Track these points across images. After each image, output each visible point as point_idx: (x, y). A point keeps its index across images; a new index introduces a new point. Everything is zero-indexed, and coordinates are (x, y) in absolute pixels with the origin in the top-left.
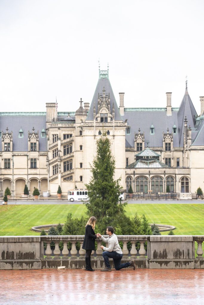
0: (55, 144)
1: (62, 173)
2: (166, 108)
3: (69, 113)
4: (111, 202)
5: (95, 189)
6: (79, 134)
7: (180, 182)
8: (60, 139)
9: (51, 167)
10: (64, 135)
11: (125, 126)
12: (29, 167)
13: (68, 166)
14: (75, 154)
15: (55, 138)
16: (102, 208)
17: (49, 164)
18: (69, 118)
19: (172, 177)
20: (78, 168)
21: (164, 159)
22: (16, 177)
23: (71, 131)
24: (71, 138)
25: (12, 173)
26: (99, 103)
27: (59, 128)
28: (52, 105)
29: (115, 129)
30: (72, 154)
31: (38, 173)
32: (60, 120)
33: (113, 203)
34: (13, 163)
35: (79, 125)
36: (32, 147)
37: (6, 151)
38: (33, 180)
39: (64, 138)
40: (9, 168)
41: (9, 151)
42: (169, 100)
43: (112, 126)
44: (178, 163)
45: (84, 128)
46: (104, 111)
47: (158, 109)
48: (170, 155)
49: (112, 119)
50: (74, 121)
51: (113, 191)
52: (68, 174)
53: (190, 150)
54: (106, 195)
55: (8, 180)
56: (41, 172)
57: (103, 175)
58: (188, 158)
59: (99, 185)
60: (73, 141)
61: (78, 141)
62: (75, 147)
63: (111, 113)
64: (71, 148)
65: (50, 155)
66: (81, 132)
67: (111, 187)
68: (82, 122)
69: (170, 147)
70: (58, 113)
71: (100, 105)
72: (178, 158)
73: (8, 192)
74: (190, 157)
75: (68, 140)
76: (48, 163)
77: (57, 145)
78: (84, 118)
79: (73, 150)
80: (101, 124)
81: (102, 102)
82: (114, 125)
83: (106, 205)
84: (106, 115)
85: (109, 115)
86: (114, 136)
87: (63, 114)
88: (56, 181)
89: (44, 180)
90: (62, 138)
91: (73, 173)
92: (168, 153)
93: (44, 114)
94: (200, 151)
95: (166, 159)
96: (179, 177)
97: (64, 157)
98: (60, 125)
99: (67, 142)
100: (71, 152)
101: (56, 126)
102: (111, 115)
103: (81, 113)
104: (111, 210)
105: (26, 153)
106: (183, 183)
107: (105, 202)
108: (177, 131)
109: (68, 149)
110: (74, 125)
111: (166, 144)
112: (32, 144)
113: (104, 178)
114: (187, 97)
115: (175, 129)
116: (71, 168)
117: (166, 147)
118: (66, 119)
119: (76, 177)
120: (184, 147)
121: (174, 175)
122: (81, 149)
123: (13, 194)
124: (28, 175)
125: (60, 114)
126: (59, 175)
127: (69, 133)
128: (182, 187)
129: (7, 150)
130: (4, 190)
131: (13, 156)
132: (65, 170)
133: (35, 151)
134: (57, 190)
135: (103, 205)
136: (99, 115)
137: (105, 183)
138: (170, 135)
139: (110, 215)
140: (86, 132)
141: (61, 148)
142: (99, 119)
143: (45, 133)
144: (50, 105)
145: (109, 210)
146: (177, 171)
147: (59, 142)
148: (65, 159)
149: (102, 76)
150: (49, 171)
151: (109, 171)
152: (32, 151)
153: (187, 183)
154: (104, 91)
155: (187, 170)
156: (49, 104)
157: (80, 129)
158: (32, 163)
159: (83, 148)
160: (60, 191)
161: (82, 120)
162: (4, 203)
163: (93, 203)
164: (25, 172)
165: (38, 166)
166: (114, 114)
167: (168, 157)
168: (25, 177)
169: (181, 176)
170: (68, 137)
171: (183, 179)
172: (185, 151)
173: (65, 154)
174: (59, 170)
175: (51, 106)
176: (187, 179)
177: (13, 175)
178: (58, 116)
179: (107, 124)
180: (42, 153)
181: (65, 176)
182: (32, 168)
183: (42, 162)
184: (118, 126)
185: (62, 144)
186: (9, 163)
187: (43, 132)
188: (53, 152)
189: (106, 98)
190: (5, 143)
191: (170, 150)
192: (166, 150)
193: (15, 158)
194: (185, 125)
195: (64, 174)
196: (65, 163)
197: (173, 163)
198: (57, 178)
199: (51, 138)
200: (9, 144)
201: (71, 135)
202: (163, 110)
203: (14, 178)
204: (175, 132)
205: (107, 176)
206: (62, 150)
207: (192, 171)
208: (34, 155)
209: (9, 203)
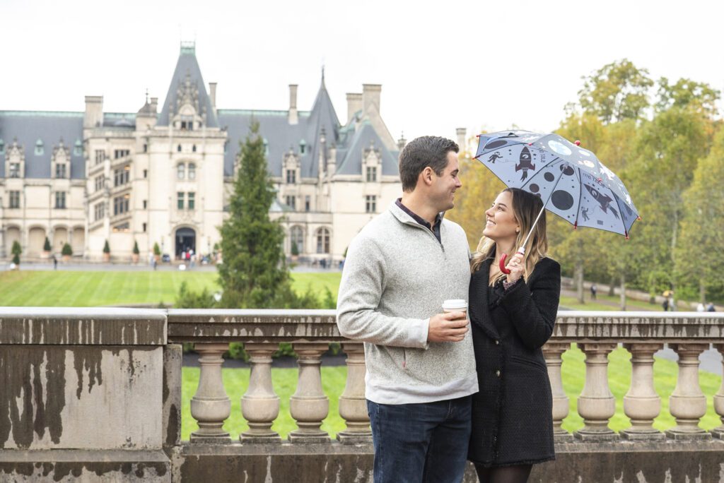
0: (100, 166)
1: (111, 218)
2: (288, 112)
3: (124, 114)
4: (266, 262)
5: (235, 235)
6: (142, 149)
7: (314, 235)
8: (108, 158)
9: (92, 206)
10: (116, 152)
11: (223, 138)
12: (53, 204)
13: (122, 205)
14: (133, 184)
15: (100, 156)
16: (250, 271)
17: (89, 202)
18: (123, 122)
19: (300, 228)
20: (139, 210)
21: (284, 197)
22: (30, 223)
23: (128, 144)
24: (128, 158)
25: (22, 216)
26: (178, 97)
27: (107, 139)
28: (94, 99)
29: (206, 143)
30: (128, 185)
31: (68, 216)
32: (108, 124)
33: (271, 263)
34: (25, 199)
35: (142, 134)
36: (58, 172)
37: (13, 177)
38: (60, 229)
39: (117, 156)
40: (17, 207)
41: (17, 177)
42: (293, 97)
43: (201, 138)
44: (308, 204)
45: (152, 140)
46: (188, 111)
47: (275, 111)
48: (294, 191)
49: (200, 125)
50: (133, 127)
51: (270, 240)
52: (122, 220)
53: (333, 182)
54: (258, 248)
55: (15, 228)
56: (74, 214)
57: (251, 209)
58: (328, 195)
59: (245, 227)
60: (130, 161)
61: (140, 162)
62: (135, 172)
63: (200, 115)
64: (128, 174)
65: (91, 184)
66: (145, 147)
67: (268, 231)
68: (149, 129)
69: (294, 178)
70: (105, 114)
71: (181, 99)
72: (308, 197)
73: (17, 249)
74: (333, 193)
75: (122, 160)
76: (86, 200)
77: (102, 169)
78: (152, 122)
79: (131, 177)
80: (182, 134)
81: (184, 94)
82: (204, 134)
83: (256, 266)
84: (190, 119)
85: (197, 118)
86: (204, 154)
87: (112, 116)
88: (100, 231)
89: (80, 229)
90: (113, 155)
91: (130, 217)
92: (291, 187)
93: (80, 115)
94: (350, 184)
95: (288, 197)
96: (312, 228)
97: (115, 190)
98: (109, 134)
99: (121, 164)
100: (127, 180)
101: (102, 135)
102: (199, 118)
103: (147, 114)
104: (267, 276)
105: (47, 181)
106: (320, 238)
107: (256, 259)
108: (306, 149)
109: (122, 176)
110: (134, 134)
111: (288, 172)
112: (58, 166)
113: (254, 214)
114: (324, 93)
115: (303, 147)
116: (127, 209)
117: (288, 178)
118: (118, 123)
119: (136, 224)
120: (318, 177)
121: (304, 225)
122: (145, 175)
123: (25, 253)
124: (51, 219)
125: (108, 116)
126: (106, 221)
127: (125, 147)
128: (319, 245)
129: (15, 176)
130: (9, 246)
131: (26, 185)
132: (116, 213)
133: (63, 177)
134: (102, 246)
135: (251, 267)
136: (178, 117)
137: (256, 223)
138: (295, 155)
139: (264, 286)
140: (155, 146)
141: (109, 173)
142: (179, 125)
143: (82, 148)
144: (91, 99)
145: (263, 277)
146: (309, 217)
147: (107, 164)
148: (116, 193)
149: (184, 51)
150: (87, 213)
151: (264, 200)
152: (58, 178)
153: (327, 239)
154: (189, 76)
155: (328, 215)
156: (90, 97)
157: (143, 142)
158: (57, 199)
159: (148, 174)
160: (107, 249)
161: (148, 125)
162: (13, 266)
163: (232, 263)
164: (46, 214)
165: (68, 204)
166: (204, 115)
167: (291, 194)
168: (45, 223)
169: (317, 226)
170: (122, 155)
171: (320, 231)
172: (320, 184)
173: (116, 184)
174: (106, 211)
175: (93, 101)
176: (327, 232)
177: (24, 219)
178: (105, 119)
179: (192, 134)
180: (76, 181)
181: (117, 222)
182: (57, 207)
183: (75, 197)
184: (210, 137)
185: (112, 167)
186: (18, 199)
187: (78, 147)
188: (96, 179)
189: (191, 87)
190: (12, 164)
191: (294, 182)
192: (288, 181)
193: (28, 190)
194: (323, 140)
195: (114, 219)
196: (116, 200)
197: (299, 204)
198: (101, 226)
199: (93, 155)
200: (18, 165)
201: (128, 152)
202: (283, 114)
203: (25, 225)
204: (303, 151)
205: (258, 210)
206: (112, 178)
207: (337, 218)
208: (62, 184)
209: (23, 267)
